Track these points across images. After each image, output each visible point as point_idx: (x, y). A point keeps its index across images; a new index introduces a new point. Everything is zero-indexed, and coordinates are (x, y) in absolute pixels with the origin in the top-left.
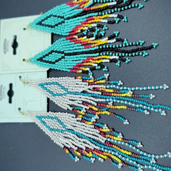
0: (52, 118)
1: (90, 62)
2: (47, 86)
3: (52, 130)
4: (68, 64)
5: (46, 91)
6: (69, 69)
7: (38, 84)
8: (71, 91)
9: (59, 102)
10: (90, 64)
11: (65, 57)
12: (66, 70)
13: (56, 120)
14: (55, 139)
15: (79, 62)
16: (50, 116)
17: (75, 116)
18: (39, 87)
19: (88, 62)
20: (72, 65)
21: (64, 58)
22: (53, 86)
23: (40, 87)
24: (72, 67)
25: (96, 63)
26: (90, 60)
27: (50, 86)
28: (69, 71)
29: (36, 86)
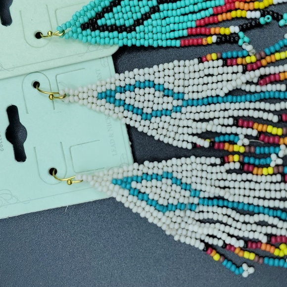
0: (157, 177)
1: (236, 10)
2: (123, 96)
3: (164, 208)
4: (172, 27)
5: (122, 108)
6: (176, 39)
7: (95, 94)
8: (195, 96)
9: (164, 132)
10: (239, 13)
11: (161, 6)
12: (169, 43)
13: (169, 182)
14: (177, 230)
15: (203, 14)
16: (150, 172)
17: (218, 161)
18: (99, 102)
19: (230, 11)
20: (185, 26)
21: (159, 11)
22: (142, 91)
23: (104, 101)
24: (185, 33)
25: (255, 10)
26: (237, 4)
27: (133, 94)
28: (178, 43)
29: (90, 99)
